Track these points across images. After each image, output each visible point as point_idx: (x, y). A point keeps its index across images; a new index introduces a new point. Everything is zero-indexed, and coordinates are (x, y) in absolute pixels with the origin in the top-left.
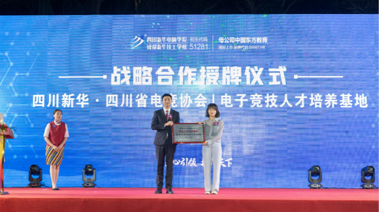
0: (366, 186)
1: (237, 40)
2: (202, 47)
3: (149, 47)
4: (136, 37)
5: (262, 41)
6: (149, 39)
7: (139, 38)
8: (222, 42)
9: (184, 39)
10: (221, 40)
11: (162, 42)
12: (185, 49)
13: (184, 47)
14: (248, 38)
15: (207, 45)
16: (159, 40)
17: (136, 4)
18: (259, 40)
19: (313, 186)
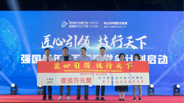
0: (176, 94)
1: (113, 23)
2: (96, 26)
3: (70, 26)
4: (64, 22)
5: (125, 24)
6: (70, 22)
7: (65, 22)
8: (106, 24)
9: (87, 23)
10: (105, 23)
11: (77, 24)
12: (88, 27)
13: (87, 26)
14: (118, 22)
15: (98, 25)
16: (75, 23)
17: (64, 7)
18: (123, 23)
19: (150, 94)
